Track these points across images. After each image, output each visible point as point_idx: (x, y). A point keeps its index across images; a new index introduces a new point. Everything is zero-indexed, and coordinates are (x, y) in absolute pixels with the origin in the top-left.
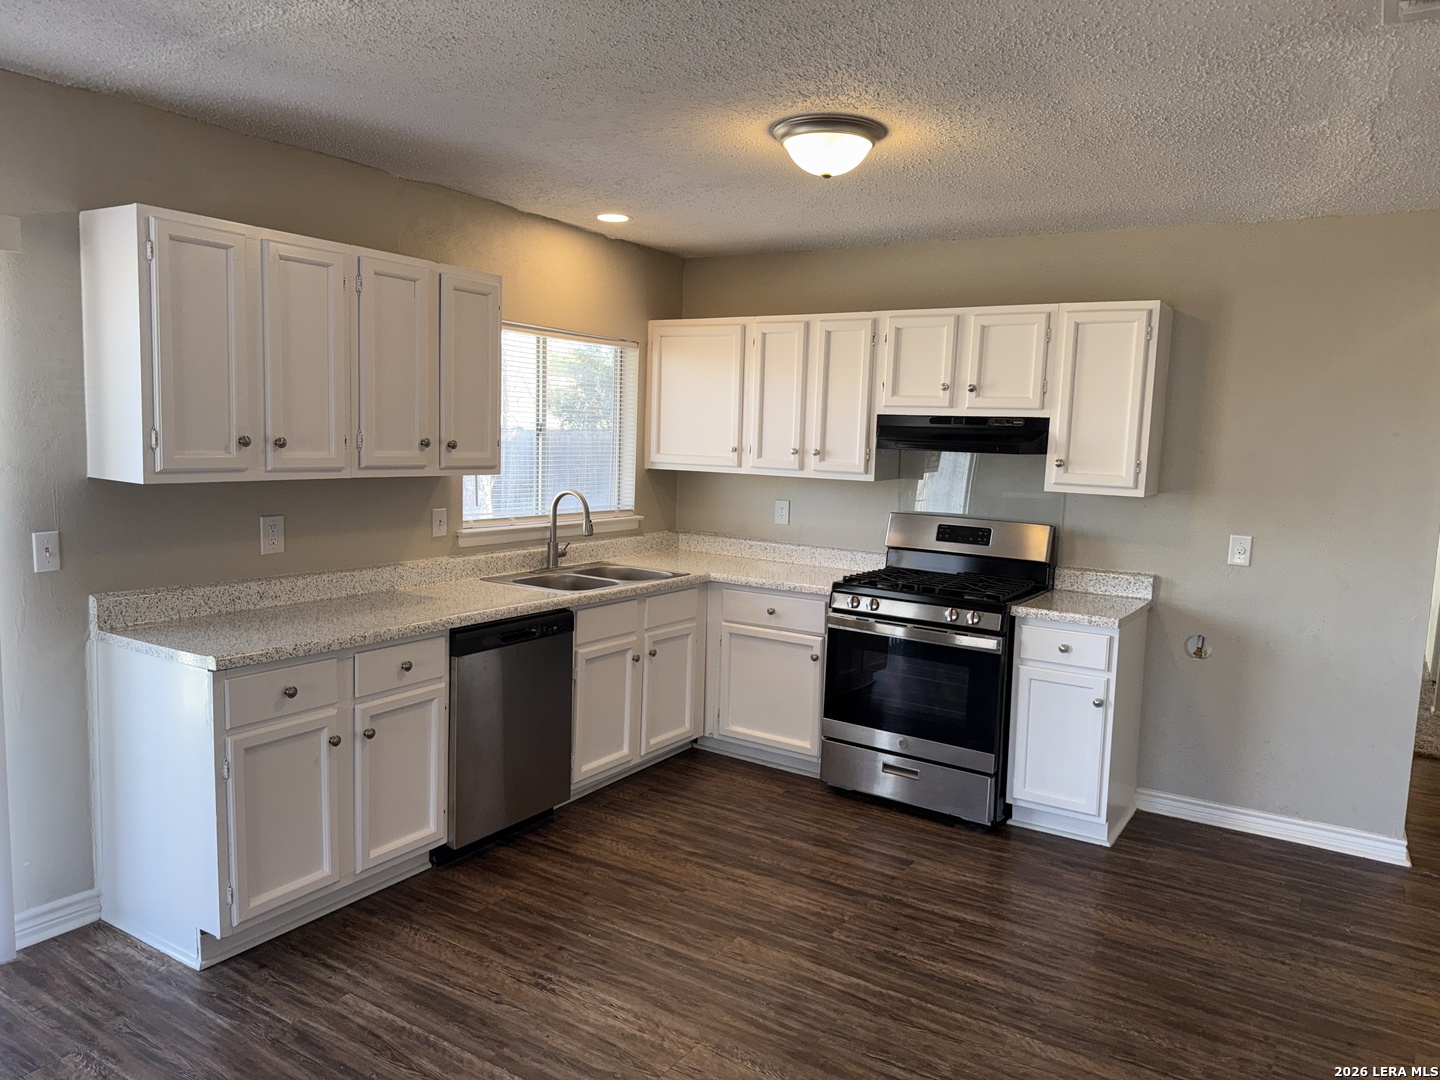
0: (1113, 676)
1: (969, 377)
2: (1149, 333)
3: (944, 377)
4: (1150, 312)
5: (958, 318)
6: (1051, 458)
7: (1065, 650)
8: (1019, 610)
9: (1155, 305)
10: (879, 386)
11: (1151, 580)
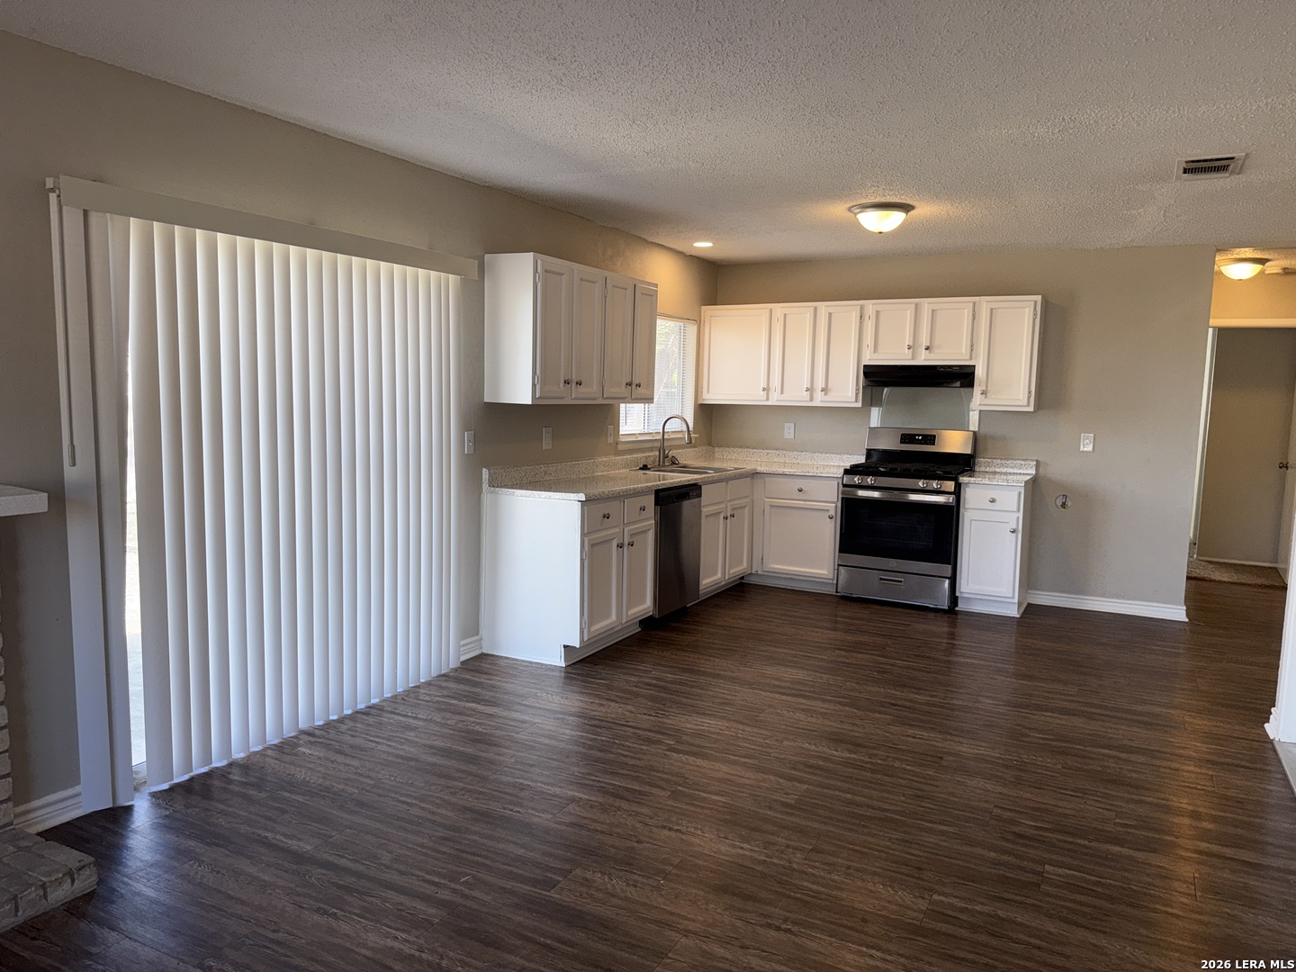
0: (1021, 515)
1: (924, 341)
2: (1035, 315)
3: (908, 341)
4: (1036, 302)
5: (917, 305)
6: (977, 389)
7: (993, 501)
8: (963, 479)
9: (1039, 298)
10: (864, 347)
11: (1035, 463)
